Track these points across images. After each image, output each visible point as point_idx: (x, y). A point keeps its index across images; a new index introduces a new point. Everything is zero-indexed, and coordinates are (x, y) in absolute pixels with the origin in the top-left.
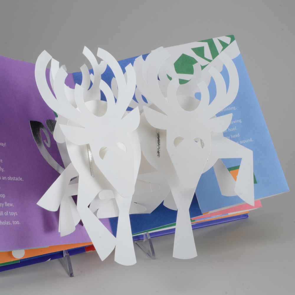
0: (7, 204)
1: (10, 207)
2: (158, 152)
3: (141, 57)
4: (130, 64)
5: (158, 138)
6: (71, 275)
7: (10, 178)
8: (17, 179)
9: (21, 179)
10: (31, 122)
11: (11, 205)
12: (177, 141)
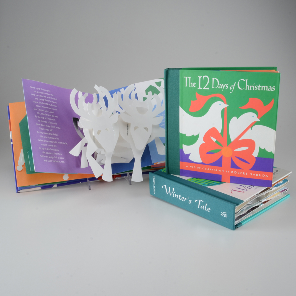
0: (59, 154)
1: (61, 155)
2: (127, 133)
3: (123, 88)
4: (115, 93)
5: (128, 127)
6: (90, 190)
7: (61, 143)
8: (65, 144)
9: (66, 144)
10: (73, 118)
11: (61, 154)
12: (136, 128)
